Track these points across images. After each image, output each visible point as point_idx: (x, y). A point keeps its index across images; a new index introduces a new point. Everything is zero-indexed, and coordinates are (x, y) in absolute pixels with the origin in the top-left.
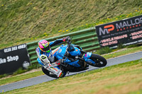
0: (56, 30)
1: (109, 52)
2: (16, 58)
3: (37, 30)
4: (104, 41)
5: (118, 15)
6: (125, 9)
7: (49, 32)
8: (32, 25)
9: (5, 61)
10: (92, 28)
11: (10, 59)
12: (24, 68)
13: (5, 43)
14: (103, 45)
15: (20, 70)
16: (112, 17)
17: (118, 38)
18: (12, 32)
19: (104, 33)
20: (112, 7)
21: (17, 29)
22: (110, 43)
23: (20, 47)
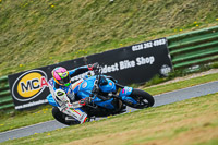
0: (213, 17)
2: (151, 60)
3: (183, 16)
7: (201, 21)
8: (175, 9)
9: (133, 64)
11: (141, 61)
12: (162, 76)
13: (134, 36)
15: (157, 79)
18: (145, 20)
21: (153, 15)
23: (157, 43)
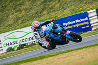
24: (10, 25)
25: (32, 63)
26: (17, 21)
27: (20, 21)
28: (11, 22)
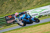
1: (10, 25)
4: (8, 21)
5: (13, 12)
6: (15, 10)
10: (4, 17)
14: (8, 23)
16: (11, 13)
17: (13, 20)
19: (8, 19)
20: (11, 9)
22: (10, 22)
24: (34, 6)
25: (45, 25)
26: (38, 4)
27: (39, 4)
28: (34, 4)
